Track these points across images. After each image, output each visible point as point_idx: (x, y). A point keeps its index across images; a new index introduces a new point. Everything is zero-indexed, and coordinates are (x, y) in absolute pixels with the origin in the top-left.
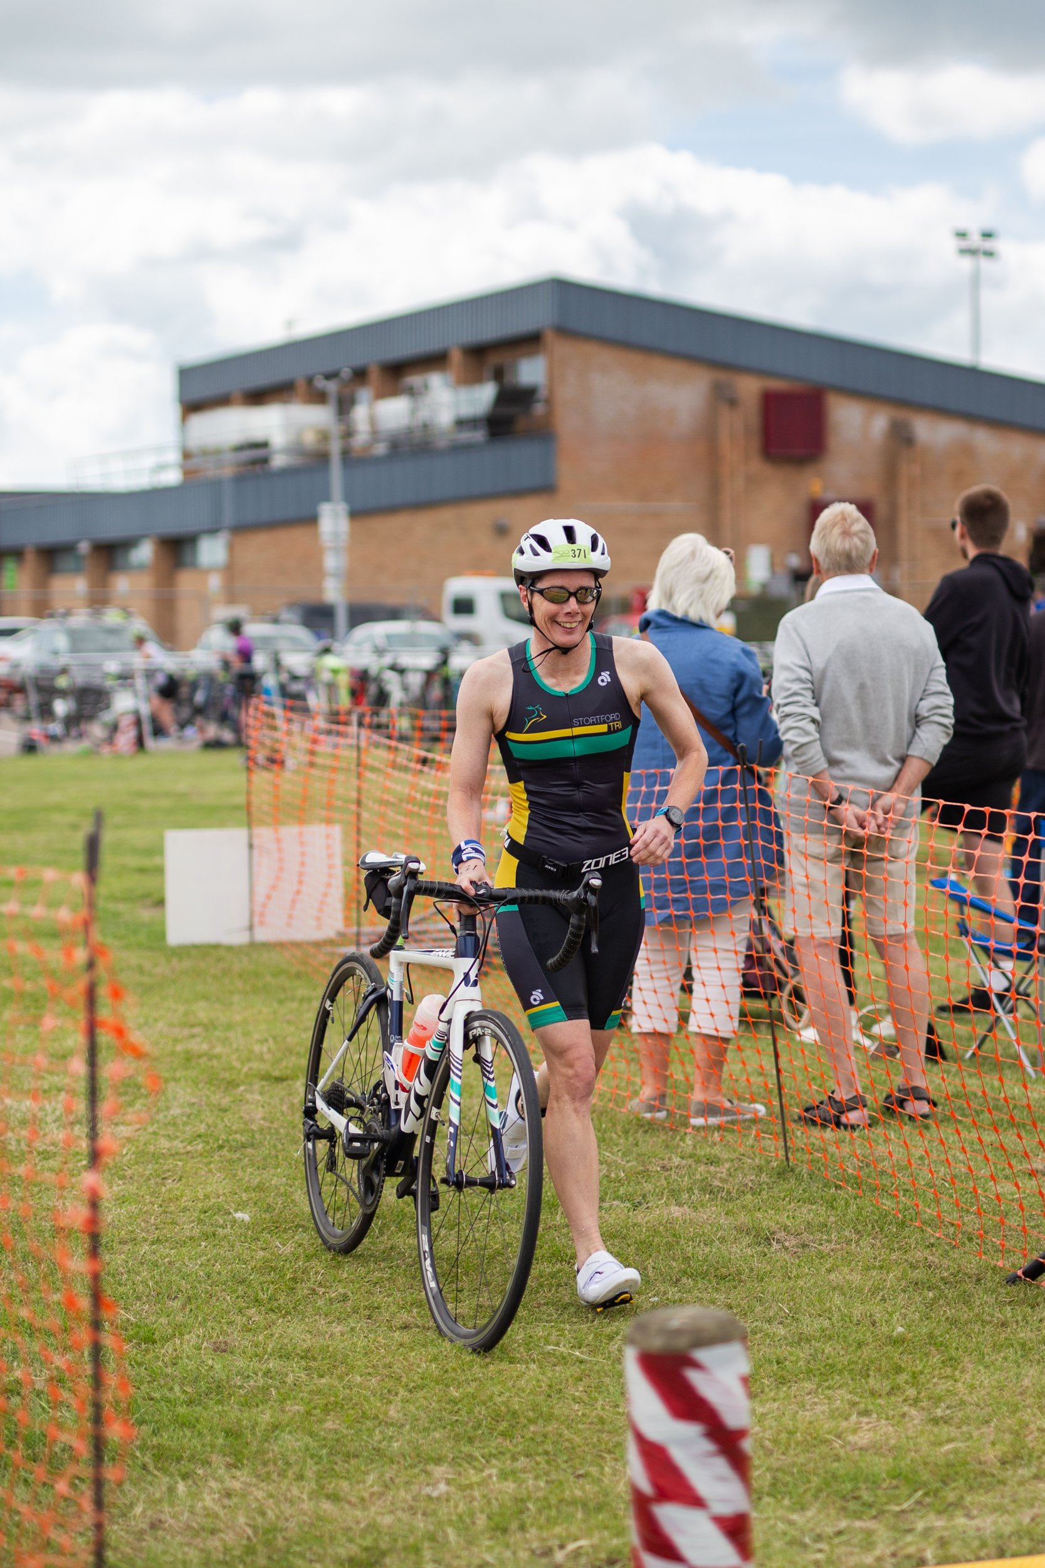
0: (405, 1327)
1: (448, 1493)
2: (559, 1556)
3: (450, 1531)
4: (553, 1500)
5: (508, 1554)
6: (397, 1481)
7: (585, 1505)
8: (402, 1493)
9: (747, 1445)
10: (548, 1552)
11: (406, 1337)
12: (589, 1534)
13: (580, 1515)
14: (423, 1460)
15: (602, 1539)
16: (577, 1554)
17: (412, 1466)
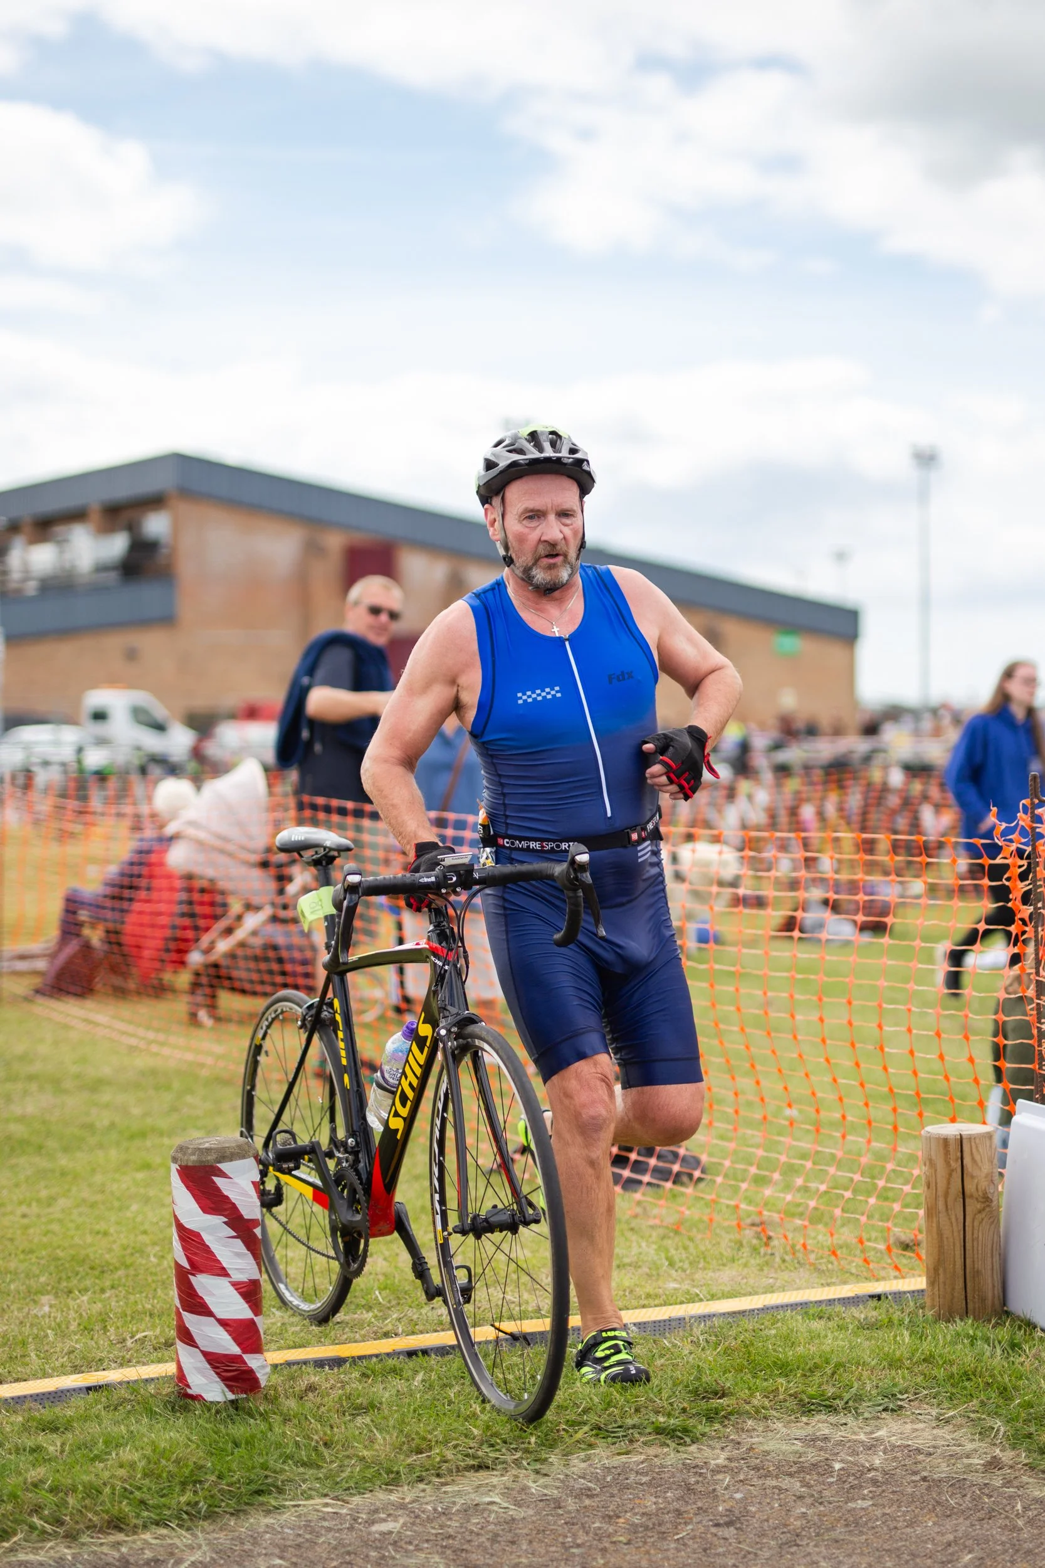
0: (24, 1216)
1: (50, 1312)
2: (129, 1343)
3: (49, 1332)
4: (129, 1312)
5: (93, 1343)
6: (12, 1308)
7: (151, 1315)
8: (16, 1313)
9: (258, 1231)
10: (124, 1340)
11: (26, 1221)
12: (154, 1327)
13: (148, 1318)
14: (32, 1295)
15: (162, 1331)
16: (142, 1341)
17: (25, 1299)
